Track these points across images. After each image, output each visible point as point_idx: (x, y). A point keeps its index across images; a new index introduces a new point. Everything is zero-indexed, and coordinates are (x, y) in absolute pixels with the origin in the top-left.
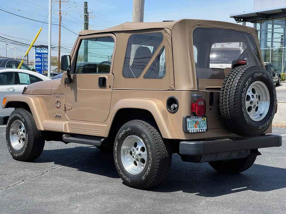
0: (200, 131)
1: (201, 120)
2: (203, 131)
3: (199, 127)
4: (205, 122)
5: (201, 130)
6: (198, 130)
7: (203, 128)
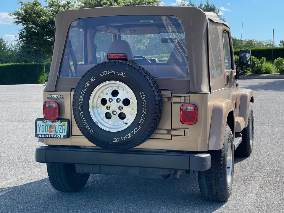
0: (55, 136)
1: (59, 125)
2: (60, 137)
3: (55, 132)
4: (64, 127)
5: (57, 135)
6: (52, 136)
7: (61, 134)
